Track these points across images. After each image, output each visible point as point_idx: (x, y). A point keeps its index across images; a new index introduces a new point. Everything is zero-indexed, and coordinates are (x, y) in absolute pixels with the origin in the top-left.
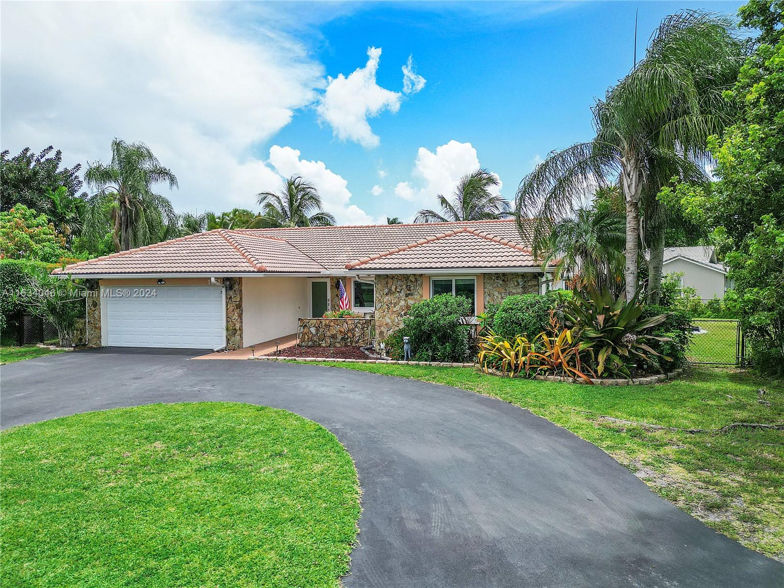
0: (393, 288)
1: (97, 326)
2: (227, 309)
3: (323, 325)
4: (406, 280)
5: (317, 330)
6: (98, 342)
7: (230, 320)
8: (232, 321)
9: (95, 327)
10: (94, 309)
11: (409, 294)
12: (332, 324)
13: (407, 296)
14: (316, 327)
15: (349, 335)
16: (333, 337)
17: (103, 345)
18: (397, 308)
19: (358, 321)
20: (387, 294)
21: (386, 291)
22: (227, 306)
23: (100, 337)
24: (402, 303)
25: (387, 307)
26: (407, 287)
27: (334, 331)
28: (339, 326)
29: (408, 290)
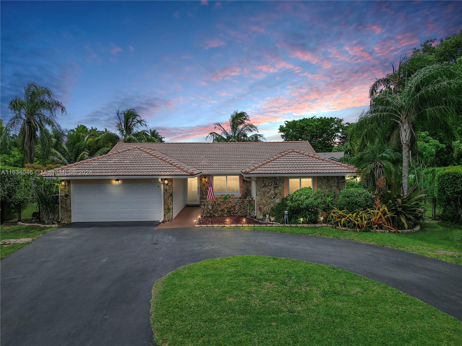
0: (267, 184)
1: (68, 209)
2: (164, 197)
3: (217, 204)
4: (274, 179)
5: (213, 207)
6: (69, 220)
7: (166, 203)
8: (167, 204)
9: (67, 211)
10: (66, 198)
11: (276, 187)
12: (222, 203)
13: (275, 188)
14: (212, 205)
15: (232, 209)
16: (223, 210)
17: (72, 221)
18: (269, 194)
19: (237, 201)
20: (263, 187)
21: (263, 185)
22: (164, 195)
23: (71, 216)
24: (272, 192)
25: (263, 194)
26: (275, 183)
27: (223, 207)
28: (226, 205)
29: (276, 185)
